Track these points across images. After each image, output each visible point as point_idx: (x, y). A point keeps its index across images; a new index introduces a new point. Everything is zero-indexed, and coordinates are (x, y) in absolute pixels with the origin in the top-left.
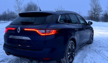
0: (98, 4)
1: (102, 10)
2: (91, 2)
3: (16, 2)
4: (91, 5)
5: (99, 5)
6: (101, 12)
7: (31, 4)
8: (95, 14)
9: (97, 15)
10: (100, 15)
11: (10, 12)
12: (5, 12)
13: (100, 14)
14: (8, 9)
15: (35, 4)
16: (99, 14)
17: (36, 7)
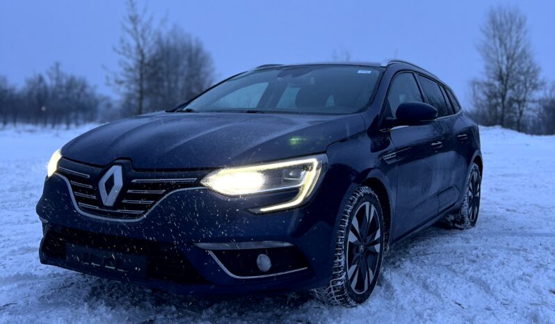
0: (519, 51)
1: (541, 77)
2: (488, 35)
3: (130, 26)
4: (486, 52)
5: (524, 55)
6: (535, 87)
7: (172, 40)
8: (503, 97)
9: (516, 105)
10: (530, 105)
11: (64, 82)
12: (41, 79)
13: (528, 97)
14: (57, 65)
15: (194, 44)
16: (524, 100)
17: (201, 56)
